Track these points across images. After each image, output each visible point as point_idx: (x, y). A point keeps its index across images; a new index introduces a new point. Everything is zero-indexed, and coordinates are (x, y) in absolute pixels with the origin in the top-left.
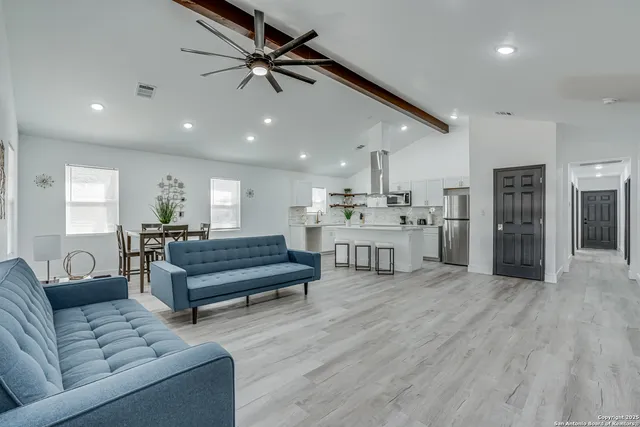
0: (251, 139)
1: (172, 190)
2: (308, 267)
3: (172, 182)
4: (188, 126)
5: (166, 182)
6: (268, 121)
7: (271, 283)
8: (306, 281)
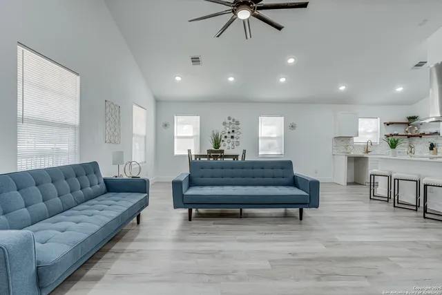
0: (283, 80)
1: (231, 127)
2: (304, 193)
3: (231, 121)
4: (231, 79)
5: (228, 121)
6: (291, 61)
7: (272, 201)
8: (301, 206)
